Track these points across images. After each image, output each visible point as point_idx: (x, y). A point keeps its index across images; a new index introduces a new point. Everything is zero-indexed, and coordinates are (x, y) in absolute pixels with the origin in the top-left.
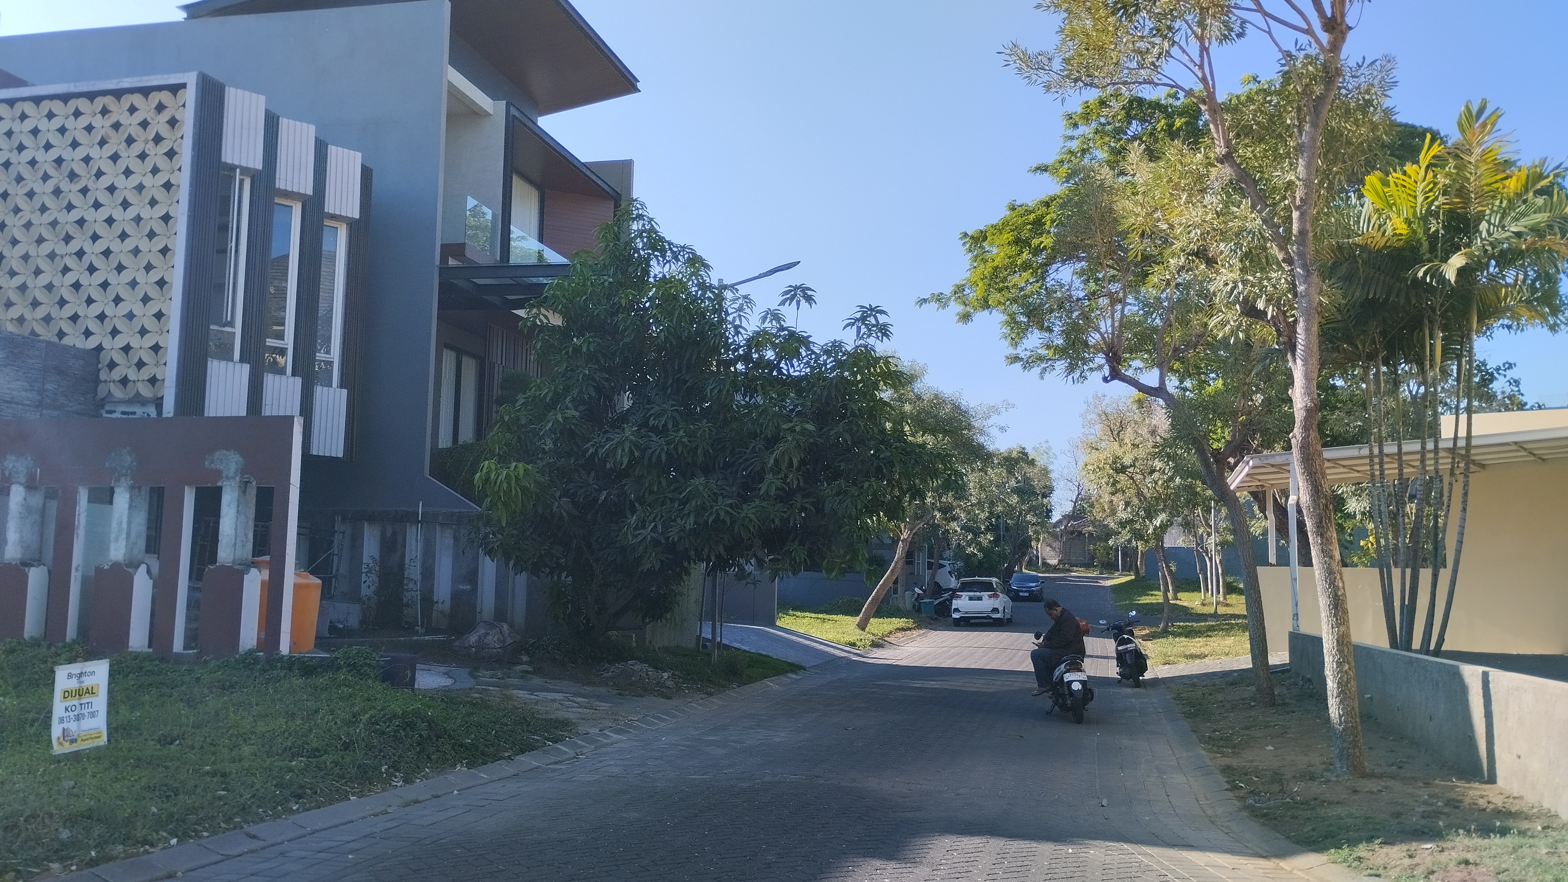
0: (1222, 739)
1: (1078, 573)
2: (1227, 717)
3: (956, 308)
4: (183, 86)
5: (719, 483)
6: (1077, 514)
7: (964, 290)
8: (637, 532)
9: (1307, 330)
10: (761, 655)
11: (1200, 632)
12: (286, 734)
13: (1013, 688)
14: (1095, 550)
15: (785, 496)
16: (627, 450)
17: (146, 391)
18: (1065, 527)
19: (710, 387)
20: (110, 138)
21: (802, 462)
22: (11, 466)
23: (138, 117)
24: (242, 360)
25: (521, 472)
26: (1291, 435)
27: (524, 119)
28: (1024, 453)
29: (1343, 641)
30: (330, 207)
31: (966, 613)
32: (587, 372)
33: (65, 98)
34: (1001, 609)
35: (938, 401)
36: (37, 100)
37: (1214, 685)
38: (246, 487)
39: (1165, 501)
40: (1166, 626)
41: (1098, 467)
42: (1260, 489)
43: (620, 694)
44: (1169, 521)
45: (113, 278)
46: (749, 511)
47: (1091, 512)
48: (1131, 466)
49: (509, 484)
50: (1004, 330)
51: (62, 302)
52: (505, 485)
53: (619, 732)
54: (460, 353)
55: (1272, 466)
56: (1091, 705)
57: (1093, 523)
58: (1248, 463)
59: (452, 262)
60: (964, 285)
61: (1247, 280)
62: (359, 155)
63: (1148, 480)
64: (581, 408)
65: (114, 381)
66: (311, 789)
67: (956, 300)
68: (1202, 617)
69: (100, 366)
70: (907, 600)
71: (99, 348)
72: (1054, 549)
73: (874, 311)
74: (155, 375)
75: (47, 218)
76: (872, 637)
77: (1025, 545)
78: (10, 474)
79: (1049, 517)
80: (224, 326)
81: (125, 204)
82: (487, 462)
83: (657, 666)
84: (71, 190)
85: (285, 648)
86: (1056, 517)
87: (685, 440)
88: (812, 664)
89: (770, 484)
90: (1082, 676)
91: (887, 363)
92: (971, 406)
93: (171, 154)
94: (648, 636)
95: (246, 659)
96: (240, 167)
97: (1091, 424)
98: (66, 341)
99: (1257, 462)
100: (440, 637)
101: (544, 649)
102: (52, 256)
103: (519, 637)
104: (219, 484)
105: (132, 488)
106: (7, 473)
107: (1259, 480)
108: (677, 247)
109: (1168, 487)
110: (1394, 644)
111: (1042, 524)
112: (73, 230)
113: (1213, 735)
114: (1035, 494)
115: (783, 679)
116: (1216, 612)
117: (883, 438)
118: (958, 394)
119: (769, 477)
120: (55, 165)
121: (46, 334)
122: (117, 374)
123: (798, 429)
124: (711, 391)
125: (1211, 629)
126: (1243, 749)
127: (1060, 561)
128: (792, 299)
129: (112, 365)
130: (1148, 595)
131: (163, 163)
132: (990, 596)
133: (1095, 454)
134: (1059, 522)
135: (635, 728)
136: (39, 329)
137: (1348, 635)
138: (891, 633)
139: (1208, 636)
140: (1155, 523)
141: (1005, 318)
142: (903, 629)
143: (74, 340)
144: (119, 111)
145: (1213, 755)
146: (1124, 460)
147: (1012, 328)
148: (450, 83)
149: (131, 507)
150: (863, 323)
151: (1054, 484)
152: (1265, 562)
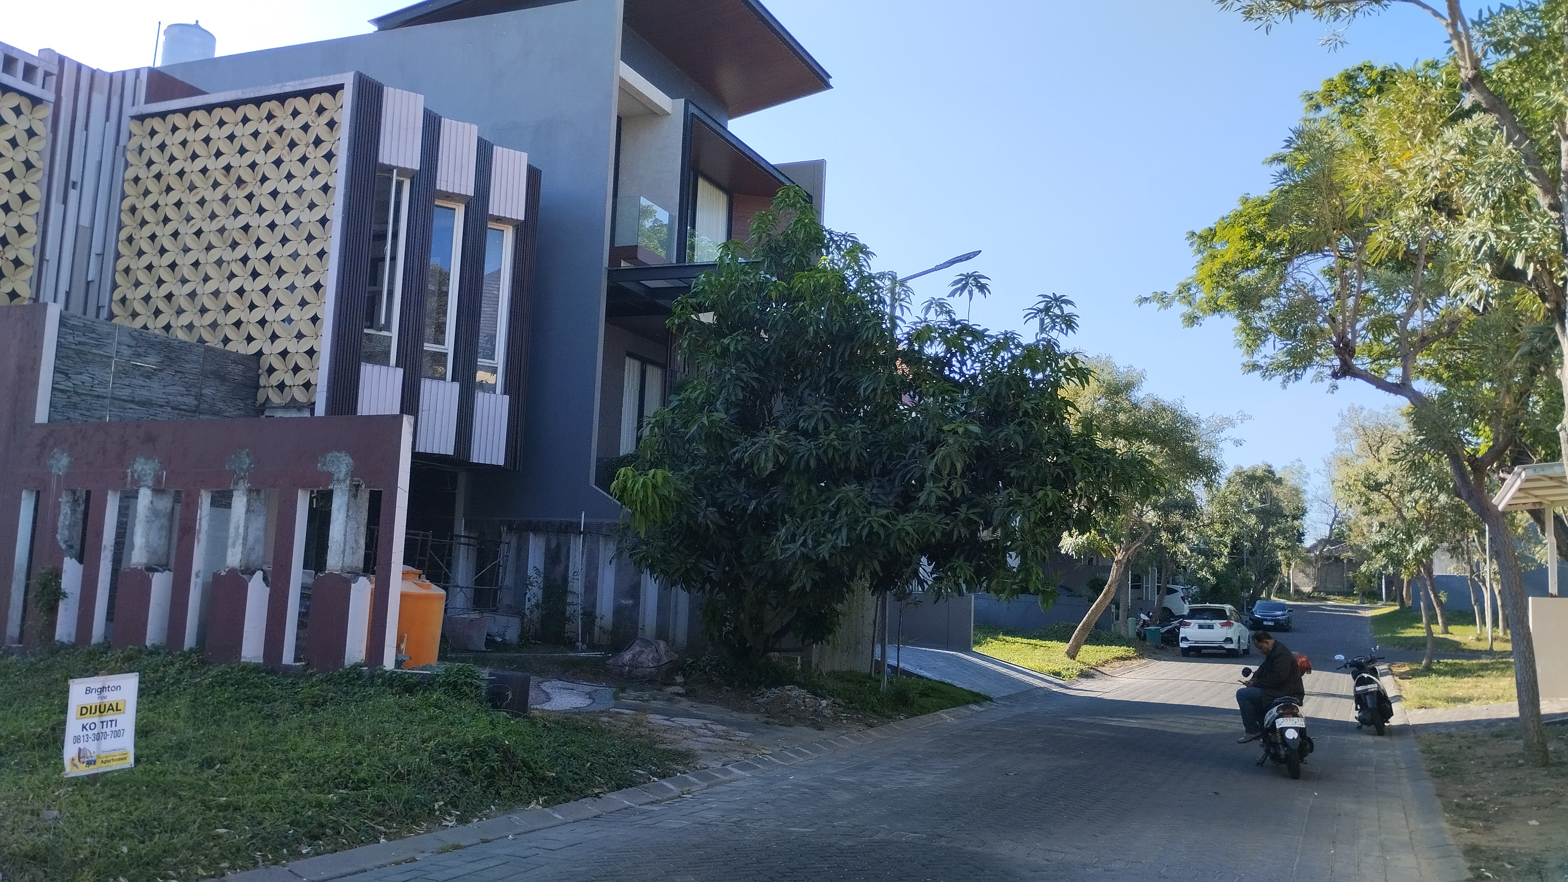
0: (1473, 807)
1: (1334, 602)
2: (1485, 778)
3: (1180, 308)
4: (341, 87)
5: (874, 491)
6: (1336, 539)
7: (1189, 289)
8: (786, 546)
10: (944, 683)
11: (1470, 671)
12: (339, 761)
13: (1227, 731)
14: (1354, 577)
15: (948, 507)
16: (770, 454)
17: (300, 396)
18: (1321, 552)
19: (863, 386)
20: (275, 143)
21: (968, 468)
22: (140, 468)
23: (300, 120)
24: (397, 365)
25: (660, 479)
26: (1558, 427)
27: (703, 117)
28: (1270, 471)
30: (494, 209)
31: (1196, 642)
32: (734, 371)
33: (234, 105)
34: (1235, 639)
35: (1159, 408)
36: (209, 109)
37: (1475, 736)
38: (357, 490)
39: (1427, 523)
40: (1430, 662)
41: (1347, 484)
42: (1538, 507)
43: (767, 723)
44: (1432, 545)
45: (274, 284)
46: (905, 522)
47: (1349, 536)
48: (1387, 483)
49: (646, 492)
50: (1238, 337)
51: (228, 308)
52: (641, 494)
53: (743, 767)
54: (645, 362)
55: (1551, 478)
56: (1309, 758)
57: (1351, 547)
58: (1520, 474)
59: (624, 264)
60: (1189, 284)
61: (1502, 231)
62: (525, 155)
63: (1407, 499)
64: (732, 411)
65: (272, 386)
66: (333, 828)
67: (1180, 300)
68: (1475, 654)
69: (260, 371)
70: (1131, 628)
71: (260, 353)
72: (1307, 576)
73: (1059, 300)
74: (309, 380)
75: (216, 225)
76: (1083, 667)
77: (1271, 571)
78: (139, 476)
79: (1301, 541)
80: (381, 330)
81: (287, 209)
82: (623, 469)
83: (817, 691)
84: (238, 196)
85: (389, 662)
86: (1309, 541)
87: (836, 443)
88: (1002, 694)
89: (930, 494)
90: (1300, 723)
91: (1074, 360)
92: (1201, 417)
93: (329, 156)
94: (815, 660)
95: (349, 673)
96: (396, 167)
97: (1346, 439)
98: (230, 347)
99: (1532, 473)
100: (598, 654)
101: (700, 670)
102: (219, 262)
103: (677, 656)
104: (331, 487)
105: (250, 491)
106: (136, 475)
107: (1536, 496)
108: (838, 236)
109: (1431, 508)
111: (1293, 548)
112: (238, 236)
113: (1462, 802)
114: (1283, 516)
115: (962, 711)
116: (1491, 648)
117: (1065, 441)
118: (1178, 402)
119: (929, 485)
120: (224, 172)
121: (213, 341)
122: (275, 380)
123: (961, 430)
124: (865, 390)
125: (1484, 667)
126: (1498, 823)
127: (1314, 588)
128: (963, 289)
129: (271, 370)
130: (1414, 627)
131: (322, 165)
132: (1223, 625)
133: (1345, 469)
134: (1314, 547)
135: (764, 763)
136: (206, 336)
138: (1107, 662)
139: (1479, 676)
140: (1415, 547)
141: (1239, 323)
142: (1122, 659)
143: (238, 346)
144: (283, 116)
145: (1458, 829)
146: (1378, 476)
147: (1248, 335)
148: (622, 80)
149: (248, 511)
150: (1047, 314)
151: (1307, 505)
152: (1542, 591)
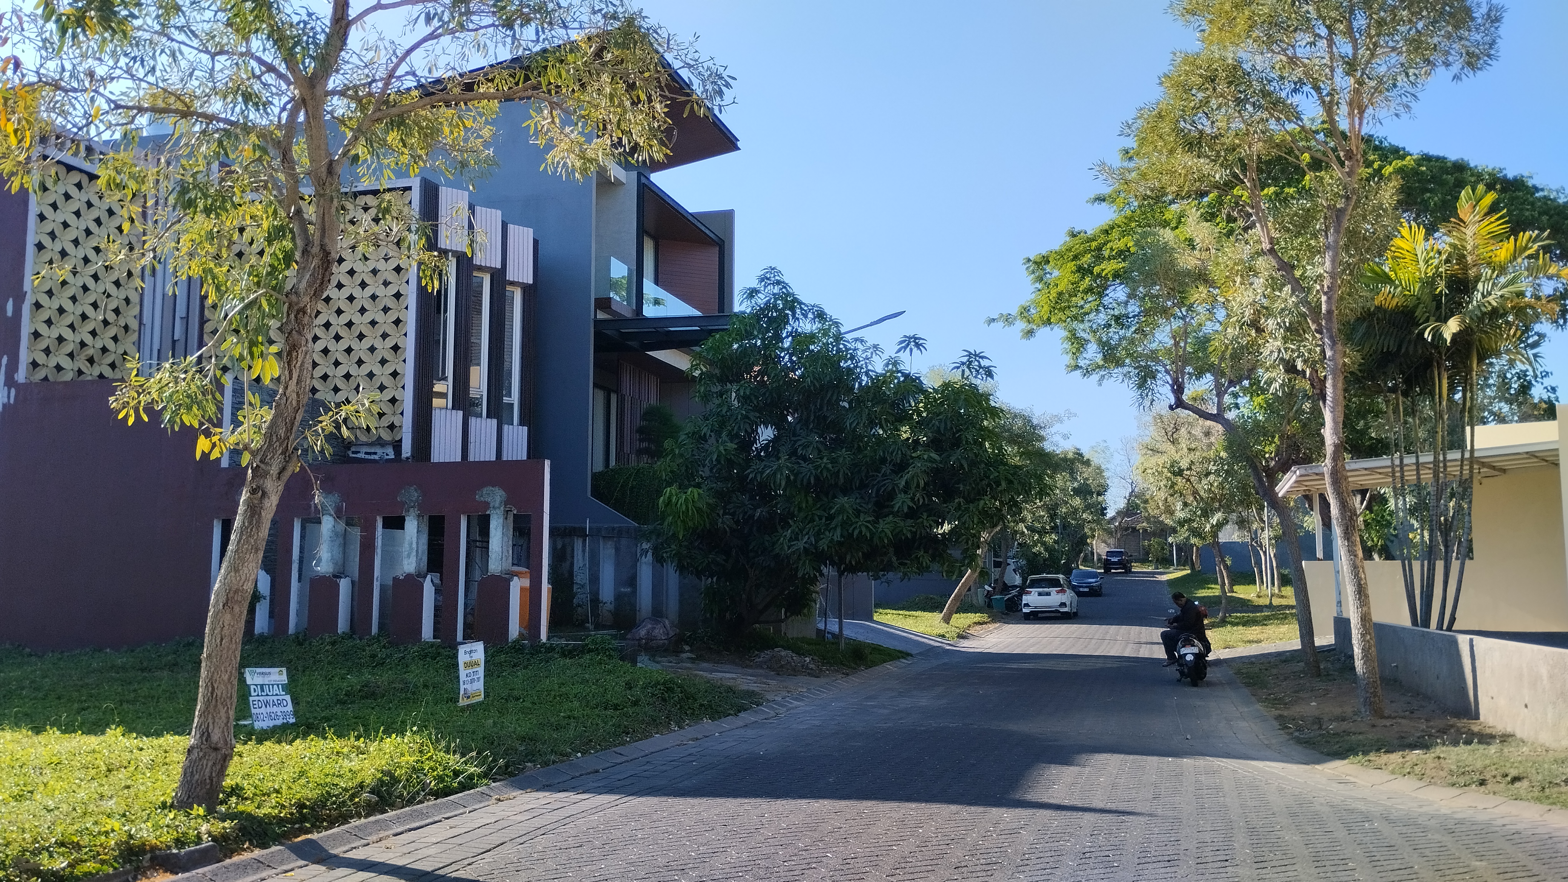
0: (1276, 699)
3: (1021, 325)
4: (409, 188)
6: (1131, 510)
7: (1029, 311)
9: (1334, 386)
11: (1256, 621)
14: (1149, 545)
17: (386, 436)
18: (1120, 523)
22: (322, 501)
24: (453, 408)
25: (696, 496)
28: (1079, 455)
29: (1365, 619)
30: (510, 276)
31: (1035, 607)
34: (1068, 603)
39: (1220, 501)
40: (1225, 617)
41: (1157, 471)
42: (1309, 495)
44: (1224, 519)
45: (355, 345)
47: (1145, 508)
48: (1188, 469)
49: (687, 505)
50: (1065, 346)
52: (684, 507)
57: (1148, 519)
58: (1295, 472)
59: (603, 315)
60: (1029, 306)
61: (1289, 347)
62: (531, 230)
63: (1204, 482)
67: (1022, 319)
68: (1259, 608)
70: (981, 597)
72: (1109, 545)
73: (978, 356)
74: (393, 423)
76: (957, 630)
77: (1082, 542)
78: (321, 507)
79: (1104, 515)
82: (668, 489)
86: (1110, 513)
88: (916, 652)
95: (513, 646)
96: (451, 250)
97: (1146, 426)
98: (318, 396)
99: (1303, 472)
101: (700, 640)
103: (678, 630)
104: (487, 512)
105: (419, 516)
106: (317, 507)
107: (1305, 486)
109: (1223, 488)
110: (1414, 622)
111: (1098, 522)
113: (1269, 697)
114: (1091, 493)
115: (899, 663)
116: (1271, 603)
117: (989, 462)
123: (923, 456)
125: (1268, 618)
126: (1292, 705)
128: (905, 348)
130: (1207, 588)
131: (393, 251)
132: (1058, 592)
133: (1153, 457)
134: (1113, 519)
135: (806, 697)
137: (1369, 614)
138: (972, 626)
139: (1265, 624)
140: (1211, 521)
141: (1066, 334)
142: (979, 623)
143: (325, 395)
145: (1269, 709)
146: (1181, 464)
147: (1073, 343)
149: (418, 531)
151: (1108, 482)
152: (1312, 557)
